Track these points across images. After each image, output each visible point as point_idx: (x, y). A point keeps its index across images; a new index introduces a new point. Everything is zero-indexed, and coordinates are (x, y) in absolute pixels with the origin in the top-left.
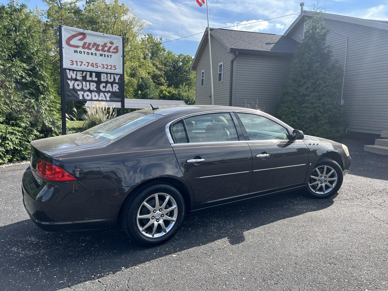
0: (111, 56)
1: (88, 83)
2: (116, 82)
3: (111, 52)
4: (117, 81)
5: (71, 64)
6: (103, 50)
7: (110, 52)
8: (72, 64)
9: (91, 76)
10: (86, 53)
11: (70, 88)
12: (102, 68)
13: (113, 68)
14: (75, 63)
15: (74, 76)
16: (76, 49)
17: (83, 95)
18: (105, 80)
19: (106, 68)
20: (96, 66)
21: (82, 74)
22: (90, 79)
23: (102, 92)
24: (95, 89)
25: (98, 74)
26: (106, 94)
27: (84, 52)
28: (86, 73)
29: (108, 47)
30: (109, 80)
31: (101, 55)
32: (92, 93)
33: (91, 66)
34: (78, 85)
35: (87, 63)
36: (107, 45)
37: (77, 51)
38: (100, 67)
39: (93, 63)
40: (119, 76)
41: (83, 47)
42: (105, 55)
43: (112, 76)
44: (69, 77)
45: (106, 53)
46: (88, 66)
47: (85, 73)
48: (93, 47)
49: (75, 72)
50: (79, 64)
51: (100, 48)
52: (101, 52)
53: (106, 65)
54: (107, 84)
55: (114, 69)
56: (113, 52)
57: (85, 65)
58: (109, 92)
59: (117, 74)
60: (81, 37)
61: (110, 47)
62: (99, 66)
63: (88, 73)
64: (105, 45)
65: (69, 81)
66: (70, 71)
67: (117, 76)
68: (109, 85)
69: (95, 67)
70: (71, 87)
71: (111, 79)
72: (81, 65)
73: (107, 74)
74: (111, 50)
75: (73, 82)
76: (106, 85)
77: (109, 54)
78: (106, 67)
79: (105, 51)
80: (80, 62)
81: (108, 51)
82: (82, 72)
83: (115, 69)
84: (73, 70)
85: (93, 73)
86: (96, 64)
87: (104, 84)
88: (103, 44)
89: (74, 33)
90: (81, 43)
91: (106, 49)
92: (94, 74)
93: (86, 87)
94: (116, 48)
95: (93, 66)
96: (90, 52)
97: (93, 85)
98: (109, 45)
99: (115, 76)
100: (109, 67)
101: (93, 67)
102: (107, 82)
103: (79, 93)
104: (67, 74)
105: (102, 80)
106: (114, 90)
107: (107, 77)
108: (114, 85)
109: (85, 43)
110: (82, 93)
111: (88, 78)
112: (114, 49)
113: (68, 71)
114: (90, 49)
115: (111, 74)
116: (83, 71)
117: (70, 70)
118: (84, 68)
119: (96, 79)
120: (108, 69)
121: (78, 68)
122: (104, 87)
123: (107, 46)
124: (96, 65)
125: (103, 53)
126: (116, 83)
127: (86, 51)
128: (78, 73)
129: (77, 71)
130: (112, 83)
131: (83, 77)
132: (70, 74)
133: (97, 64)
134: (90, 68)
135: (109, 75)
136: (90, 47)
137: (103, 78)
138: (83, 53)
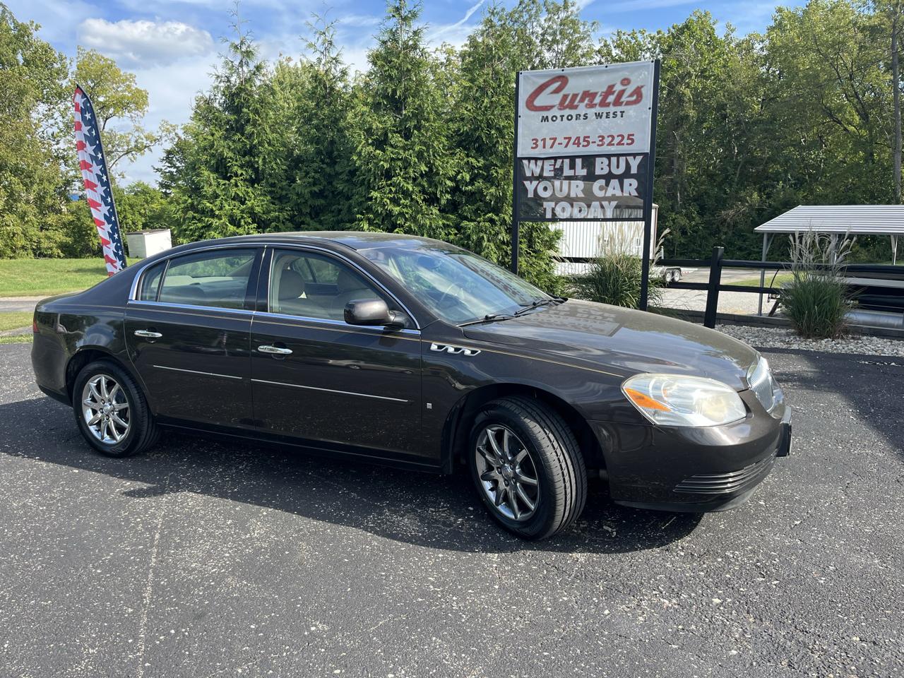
0: (622, 112)
1: (566, 183)
2: (632, 172)
3: (624, 103)
4: (634, 170)
5: (532, 148)
6: (603, 104)
7: (620, 104)
8: (534, 146)
9: (572, 166)
10: (565, 118)
11: (529, 196)
12: (598, 145)
13: (625, 141)
14: (540, 143)
15: (537, 171)
16: (545, 114)
17: (553, 210)
18: (606, 171)
19: (610, 144)
20: (586, 143)
21: (555, 165)
22: (571, 173)
23: (597, 201)
24: (581, 195)
25: (589, 161)
26: (605, 203)
27: (562, 116)
28: (561, 160)
29: (616, 94)
30: (616, 172)
31: (599, 116)
32: (574, 203)
33: (574, 143)
34: (545, 189)
35: (565, 138)
36: (614, 89)
37: (547, 117)
38: (595, 142)
39: (578, 138)
40: (639, 158)
41: (562, 106)
42: (607, 113)
43: (622, 160)
44: (528, 174)
45: (612, 109)
46: (566, 146)
47: (559, 162)
48: (582, 100)
49: (540, 163)
50: (549, 143)
51: (597, 100)
52: (598, 109)
53: (608, 137)
54: (610, 181)
55: (627, 144)
56: (628, 103)
57: (561, 144)
58: (613, 198)
59: (634, 155)
60: (557, 85)
61: (622, 92)
62: (593, 142)
63: (567, 161)
64: (610, 90)
65: (527, 183)
66: (529, 162)
67: (635, 158)
68: (615, 182)
69: (583, 146)
70: (531, 195)
71: (618, 167)
72: (552, 147)
73: (609, 156)
74: (624, 99)
75: (535, 183)
76: (607, 184)
77: (619, 109)
78: (607, 140)
79: (608, 105)
80: (550, 139)
81: (617, 102)
82: (553, 161)
83: (630, 141)
84: (536, 159)
85: (577, 160)
86: (585, 137)
87: (602, 182)
88: (605, 90)
89: (542, 81)
90: (557, 99)
91: (611, 99)
92: (579, 162)
93: (561, 190)
94: (638, 92)
95: (578, 144)
96: (573, 113)
97: (577, 186)
98: (618, 88)
99: (630, 159)
100: (617, 140)
101: (578, 146)
102: (609, 177)
103: (546, 204)
104: (523, 167)
105: (598, 172)
106: (626, 194)
107: (609, 165)
108: (626, 181)
109: (565, 97)
110: (552, 204)
111: (567, 172)
112: (631, 95)
113: (525, 162)
114: (576, 107)
115: (618, 156)
116: (555, 159)
117: (529, 159)
118: (558, 150)
119: (584, 172)
120: (613, 144)
121: (544, 154)
122: (601, 188)
123: (614, 92)
124: (584, 141)
125: (605, 110)
126: (633, 176)
127: (567, 112)
128: (547, 163)
129: (543, 159)
130: (621, 178)
131: (555, 170)
132: (530, 169)
133: (589, 137)
134: (572, 150)
135: (614, 160)
136: (576, 103)
137: (601, 167)
138: (559, 118)
